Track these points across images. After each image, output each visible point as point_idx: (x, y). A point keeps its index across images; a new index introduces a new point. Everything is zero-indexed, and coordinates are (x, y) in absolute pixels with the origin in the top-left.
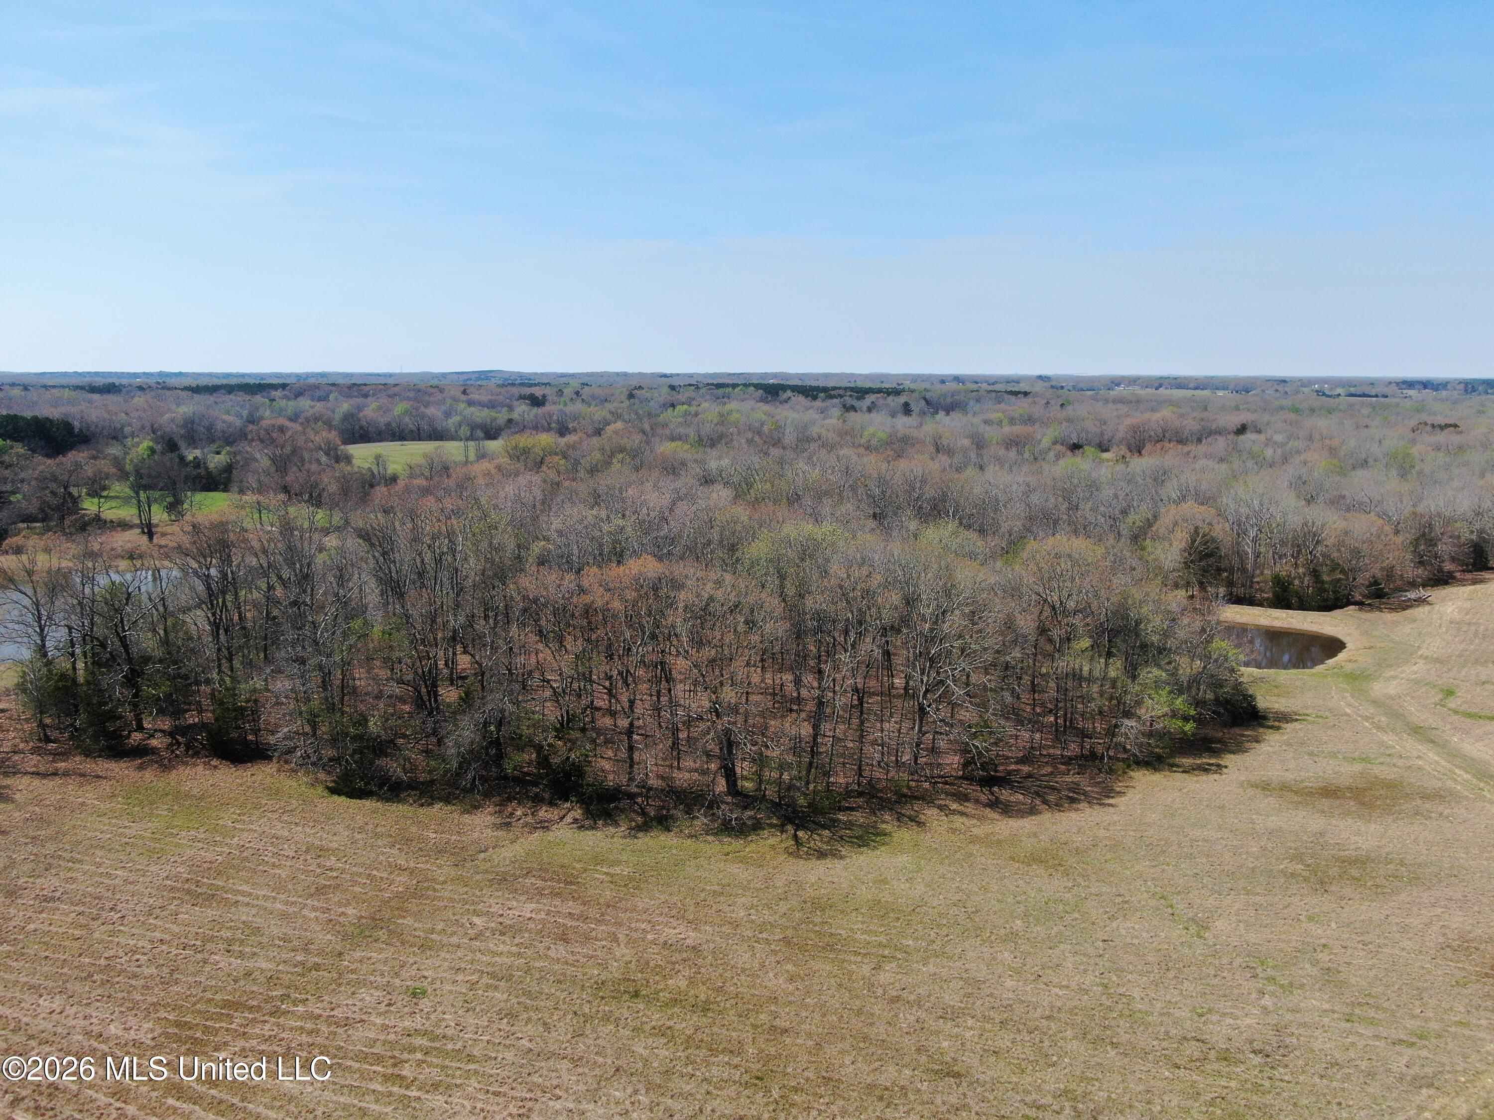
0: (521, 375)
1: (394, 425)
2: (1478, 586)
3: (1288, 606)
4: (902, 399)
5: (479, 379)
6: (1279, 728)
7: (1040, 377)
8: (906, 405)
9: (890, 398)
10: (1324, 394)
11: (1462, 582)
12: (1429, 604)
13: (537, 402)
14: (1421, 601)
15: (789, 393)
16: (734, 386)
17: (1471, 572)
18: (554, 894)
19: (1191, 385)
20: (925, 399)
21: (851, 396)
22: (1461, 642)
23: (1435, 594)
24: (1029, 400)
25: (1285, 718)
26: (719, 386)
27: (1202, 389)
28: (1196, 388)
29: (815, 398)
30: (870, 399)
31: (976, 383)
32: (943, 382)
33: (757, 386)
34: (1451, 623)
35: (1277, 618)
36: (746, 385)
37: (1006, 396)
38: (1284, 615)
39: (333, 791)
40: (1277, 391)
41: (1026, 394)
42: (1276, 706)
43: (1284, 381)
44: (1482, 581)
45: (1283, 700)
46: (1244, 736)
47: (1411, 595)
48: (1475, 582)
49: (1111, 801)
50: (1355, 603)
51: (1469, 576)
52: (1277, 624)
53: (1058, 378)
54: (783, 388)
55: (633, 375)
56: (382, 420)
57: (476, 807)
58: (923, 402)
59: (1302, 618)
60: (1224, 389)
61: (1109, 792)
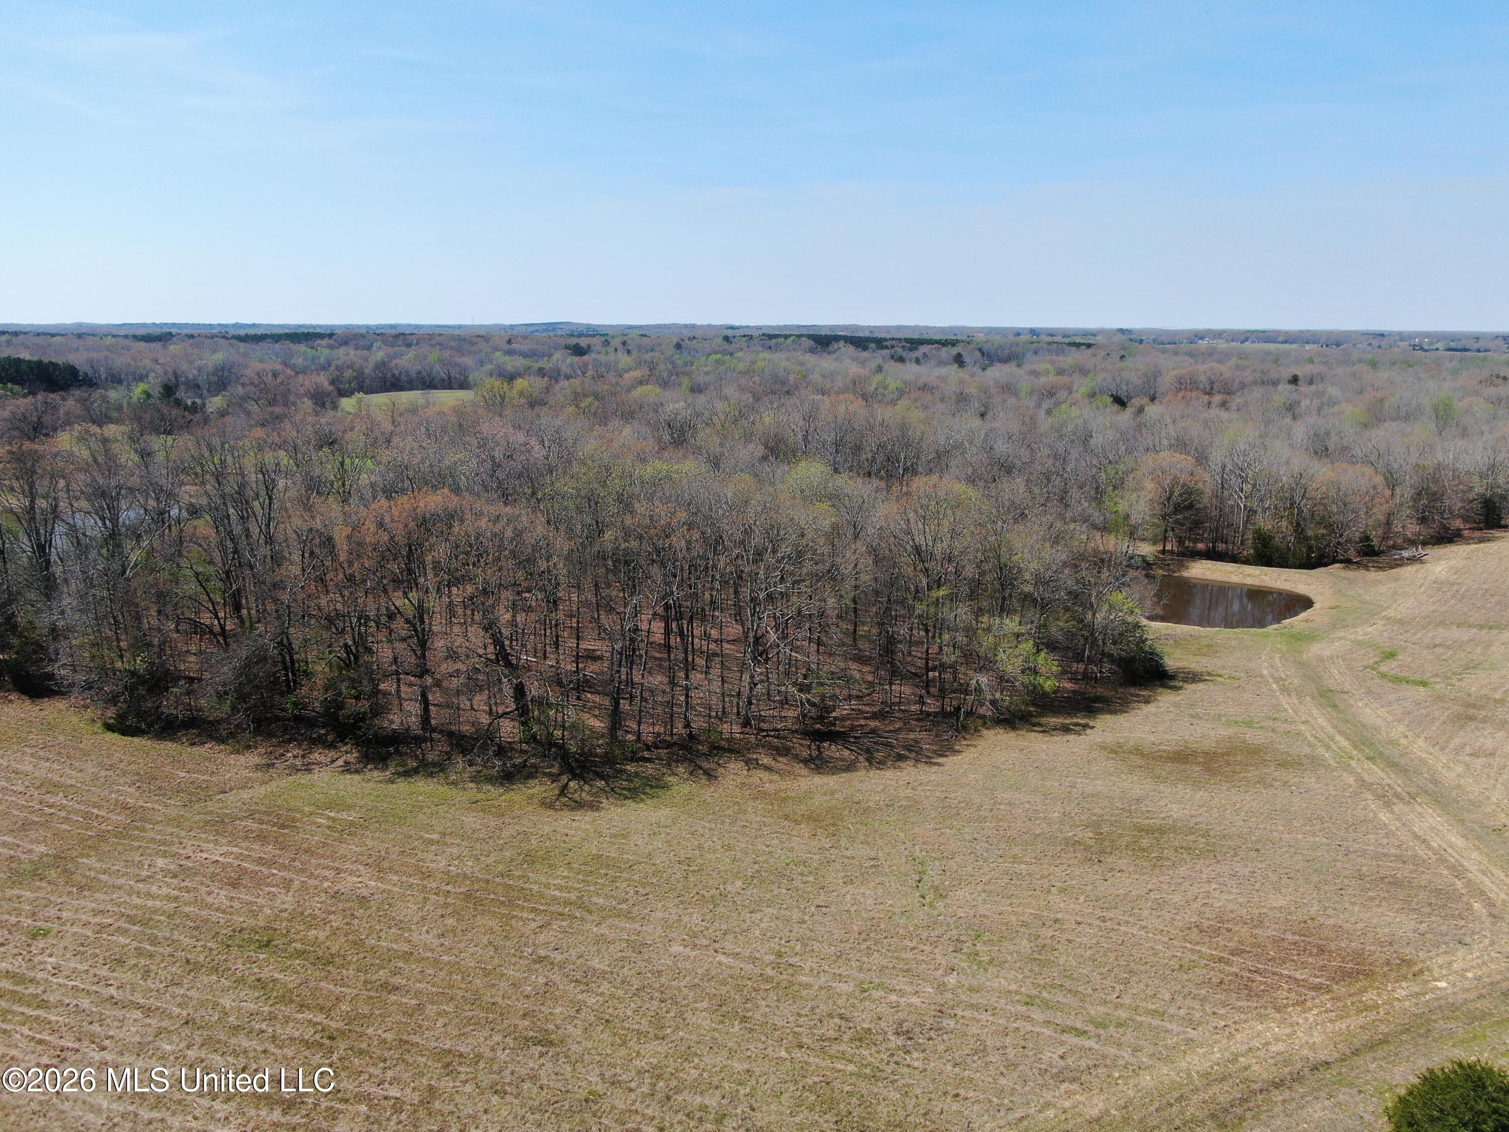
2: (1482, 545)
3: (1269, 563)
4: (954, 351)
5: (546, 330)
6: (1180, 688)
7: (1121, 331)
8: (959, 356)
9: (944, 349)
10: (1422, 349)
11: (1468, 541)
12: (1422, 563)
13: (579, 351)
14: (1413, 560)
15: (842, 343)
16: (786, 337)
17: (1481, 529)
19: (1280, 339)
20: (980, 350)
21: (903, 347)
22: (1434, 603)
23: (1433, 552)
24: (1090, 351)
25: (1194, 677)
26: (771, 337)
27: (1291, 343)
28: (1285, 342)
29: (865, 349)
30: (924, 349)
31: (1051, 335)
32: (1018, 334)
33: (809, 337)
34: (1434, 582)
35: (1249, 575)
36: (800, 336)
37: (1067, 347)
38: (1258, 572)
39: (109, 728)
40: (1370, 344)
41: (1089, 346)
42: (1193, 666)
43: (1382, 335)
44: (1489, 540)
45: (1204, 661)
46: (1137, 695)
47: (1406, 554)
48: (1481, 540)
49: (940, 760)
50: (1341, 562)
51: (1477, 534)
52: (1249, 581)
53: (1141, 332)
54: (837, 338)
55: (701, 327)
56: (415, 369)
57: (249, 747)
58: (978, 354)
59: (1276, 575)
60: (1314, 342)
61: (947, 750)
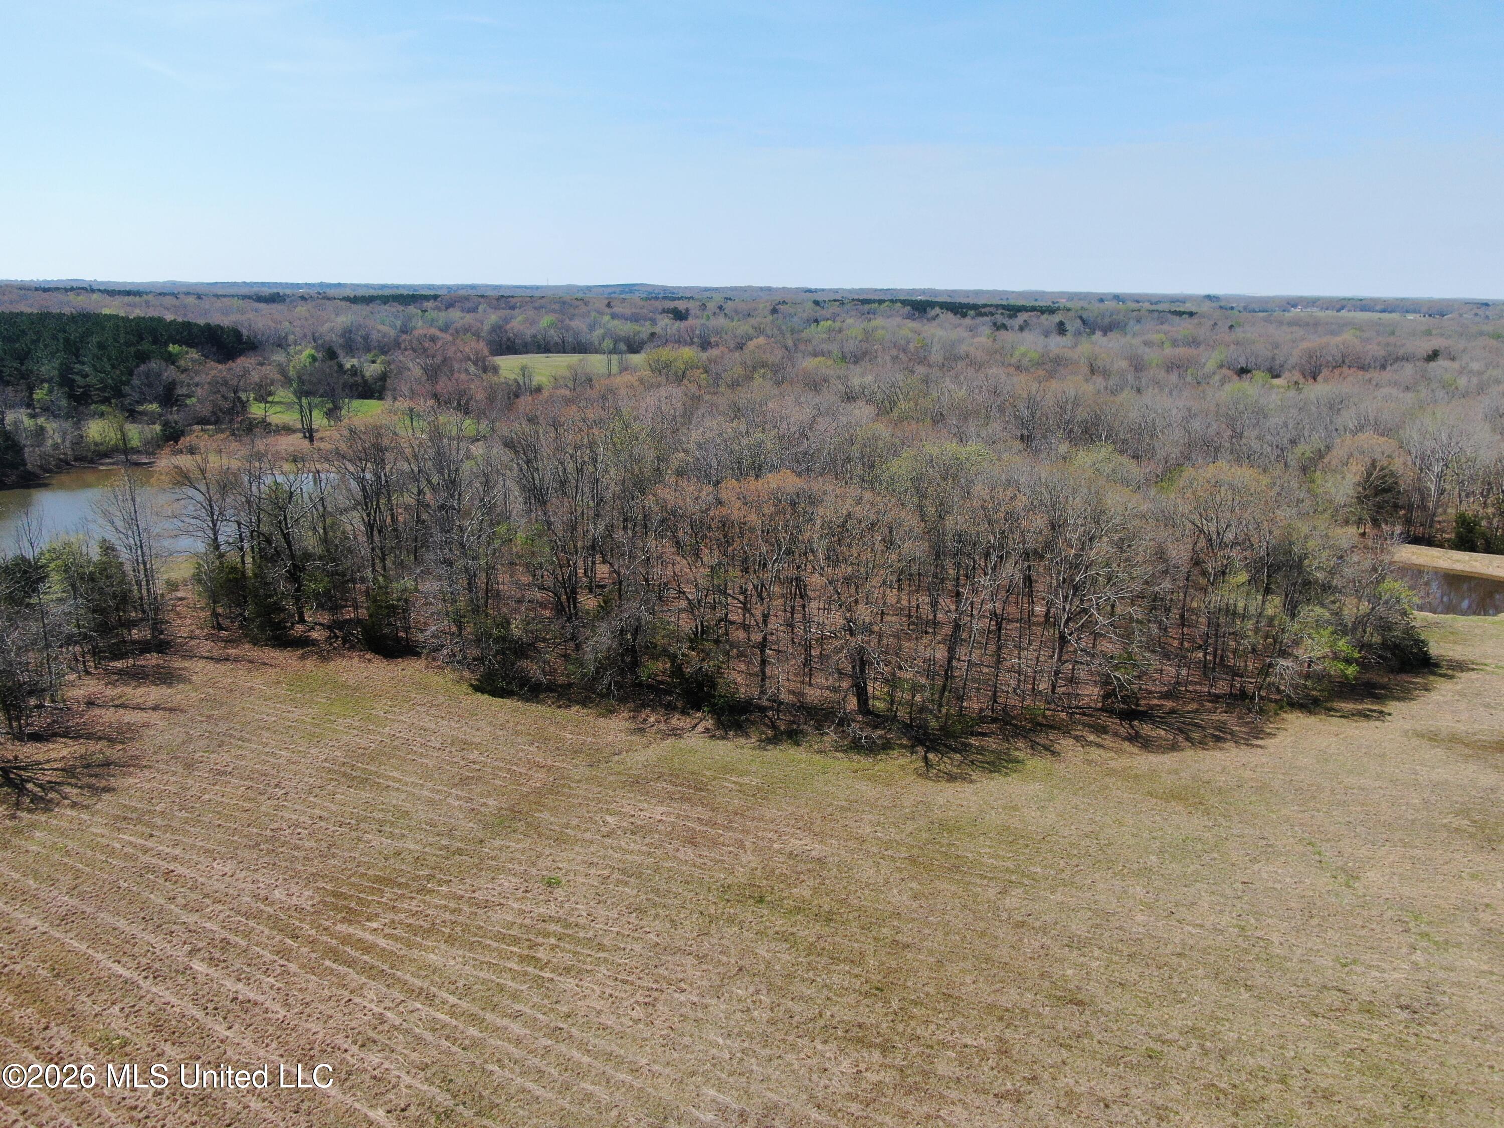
0: (664, 289)
1: (539, 337)
3: (1473, 549)
4: (1057, 318)
5: (622, 292)
6: (1452, 677)
7: (1208, 297)
8: (1061, 324)
9: (1045, 316)
13: (679, 315)
15: (937, 310)
16: (881, 302)
18: (684, 799)
19: (1378, 308)
20: (1081, 318)
21: (1002, 314)
24: (1195, 320)
25: (1461, 666)
26: (865, 302)
27: (1390, 312)
28: (1383, 311)
29: (964, 315)
30: (1022, 317)
31: (1138, 302)
32: (1102, 300)
33: (904, 303)
35: (1458, 561)
36: (892, 301)
37: (1169, 315)
38: (1467, 558)
39: (477, 689)
40: (1476, 314)
41: (1191, 314)
42: (1451, 653)
43: (1487, 305)
45: (1459, 648)
46: (1412, 683)
49: (1259, 742)
52: (1459, 567)
53: (1228, 298)
54: (932, 304)
55: (777, 289)
56: (528, 332)
57: (612, 712)
58: (1079, 321)
60: (1415, 312)
61: (1258, 733)
